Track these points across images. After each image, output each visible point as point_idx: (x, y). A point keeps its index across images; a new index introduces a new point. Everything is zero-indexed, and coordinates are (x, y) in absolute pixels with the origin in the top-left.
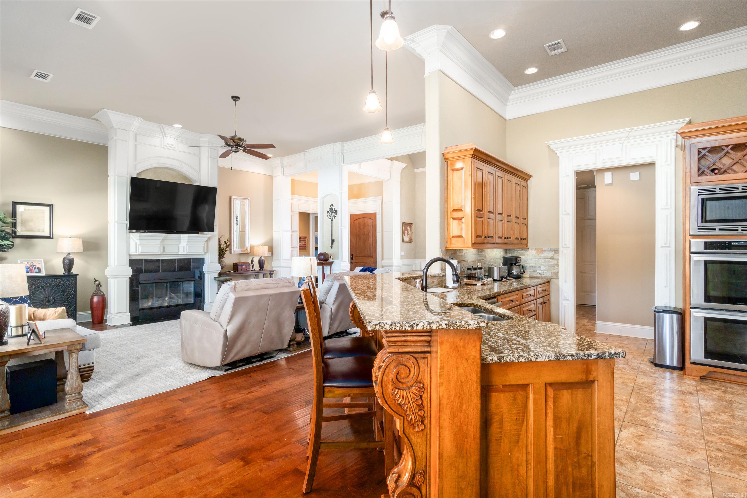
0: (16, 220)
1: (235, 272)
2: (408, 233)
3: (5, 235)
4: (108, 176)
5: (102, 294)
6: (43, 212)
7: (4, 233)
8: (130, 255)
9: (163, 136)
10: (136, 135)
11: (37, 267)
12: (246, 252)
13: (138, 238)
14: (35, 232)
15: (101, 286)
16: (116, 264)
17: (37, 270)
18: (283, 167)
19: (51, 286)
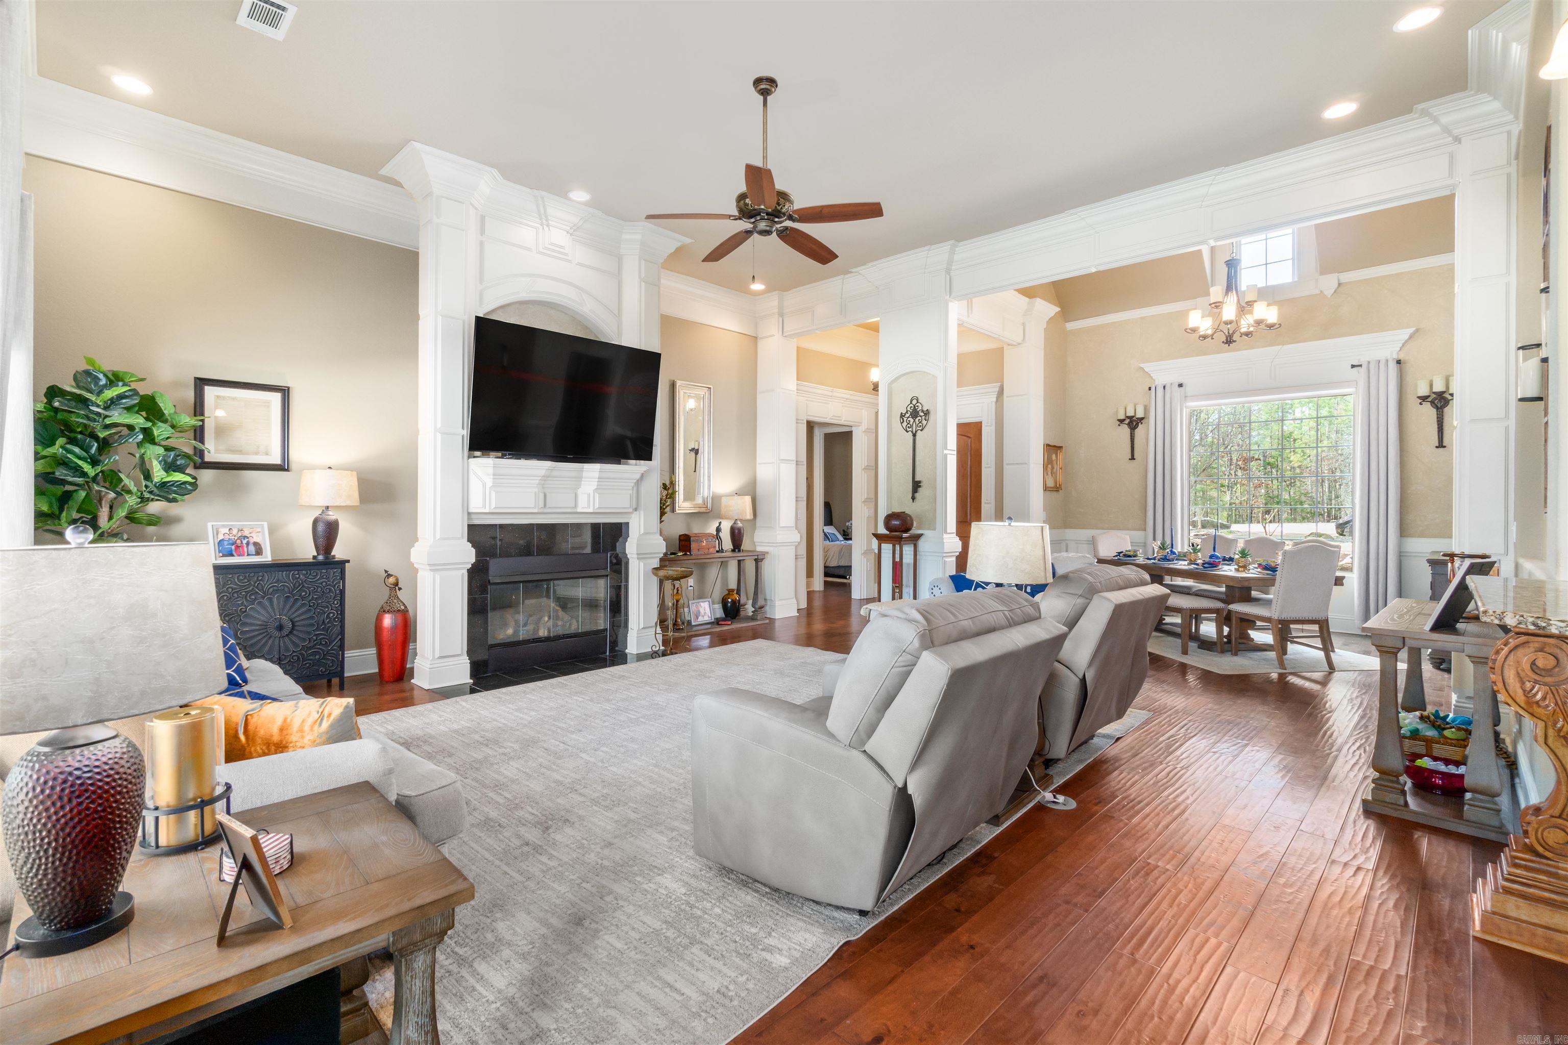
0: (203, 421)
1: (686, 554)
2: (1053, 468)
3: (175, 460)
4: (417, 317)
5: (403, 607)
6: (267, 404)
7: (172, 454)
8: (469, 514)
9: (542, 224)
10: (483, 218)
11: (252, 541)
12: (703, 510)
13: (491, 470)
14: (247, 453)
15: (400, 589)
16: (438, 536)
17: (252, 548)
18: (781, 315)
19: (286, 589)
